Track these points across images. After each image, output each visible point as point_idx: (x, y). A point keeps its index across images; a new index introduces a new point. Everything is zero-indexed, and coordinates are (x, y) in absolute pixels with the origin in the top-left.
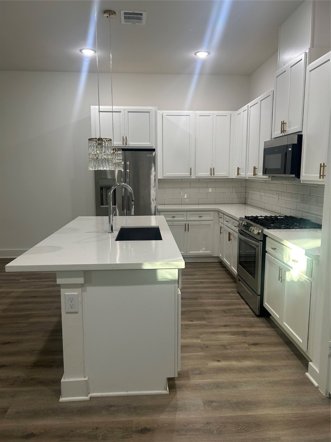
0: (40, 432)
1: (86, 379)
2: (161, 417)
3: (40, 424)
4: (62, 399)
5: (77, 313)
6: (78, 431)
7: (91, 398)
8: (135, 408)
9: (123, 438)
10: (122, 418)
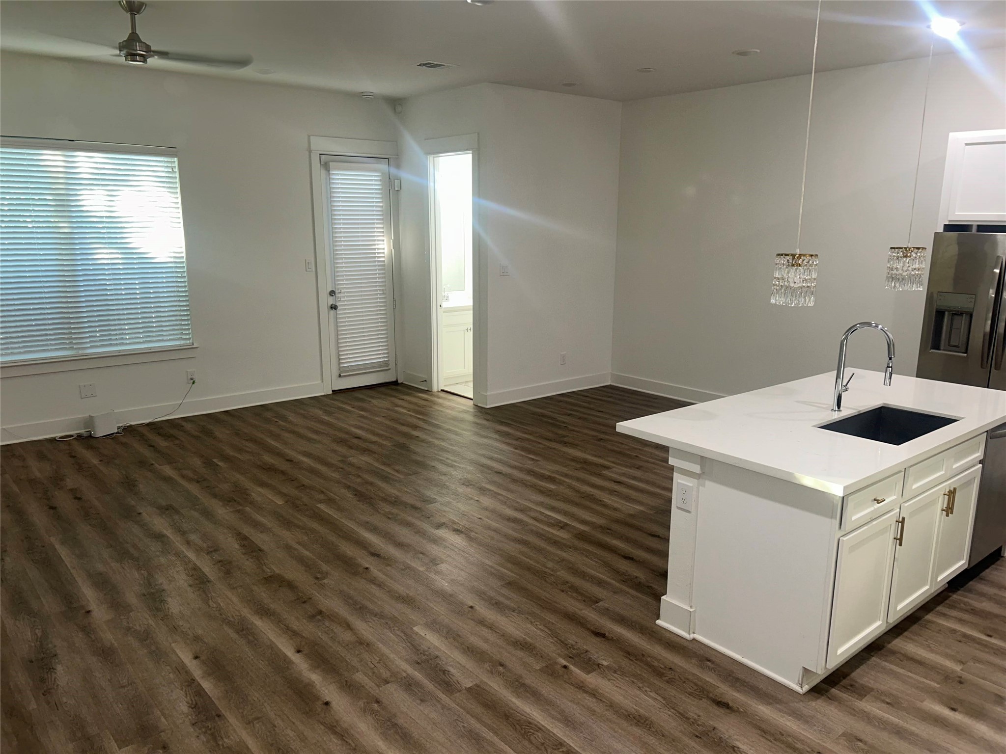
0: (613, 638)
1: (691, 610)
2: (760, 707)
3: (619, 631)
4: (658, 622)
5: (689, 512)
6: (649, 659)
7: (694, 639)
8: (737, 679)
9: (689, 694)
10: (709, 678)
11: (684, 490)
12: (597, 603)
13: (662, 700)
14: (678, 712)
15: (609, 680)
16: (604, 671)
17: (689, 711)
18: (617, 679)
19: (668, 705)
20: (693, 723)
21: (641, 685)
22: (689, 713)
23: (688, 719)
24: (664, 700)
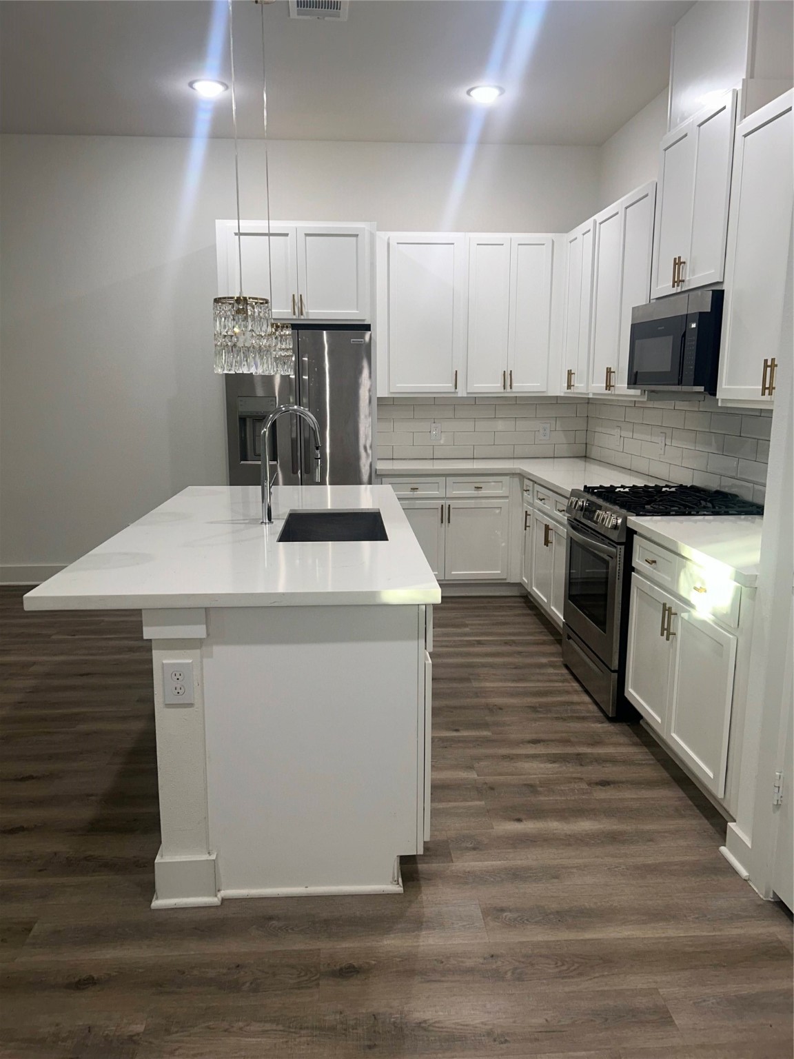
0: (109, 975)
1: (213, 857)
2: (385, 943)
3: (107, 956)
4: (157, 903)
5: (191, 705)
6: (195, 972)
7: (223, 900)
8: (326, 922)
9: (299, 989)
10: (298, 944)
11: (178, 674)
12: (30, 930)
13: (274, 1027)
14: (312, 1028)
15: (172, 1053)
16: (151, 1043)
17: (324, 1015)
18: (183, 1042)
19: (290, 1027)
20: (345, 1030)
21: (225, 1025)
22: (327, 1018)
23: (333, 1029)
24: (277, 1024)
